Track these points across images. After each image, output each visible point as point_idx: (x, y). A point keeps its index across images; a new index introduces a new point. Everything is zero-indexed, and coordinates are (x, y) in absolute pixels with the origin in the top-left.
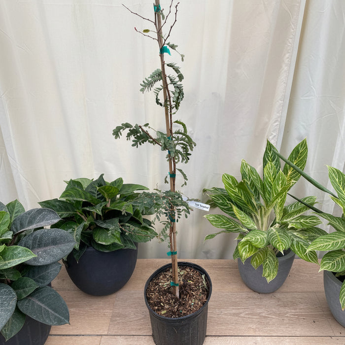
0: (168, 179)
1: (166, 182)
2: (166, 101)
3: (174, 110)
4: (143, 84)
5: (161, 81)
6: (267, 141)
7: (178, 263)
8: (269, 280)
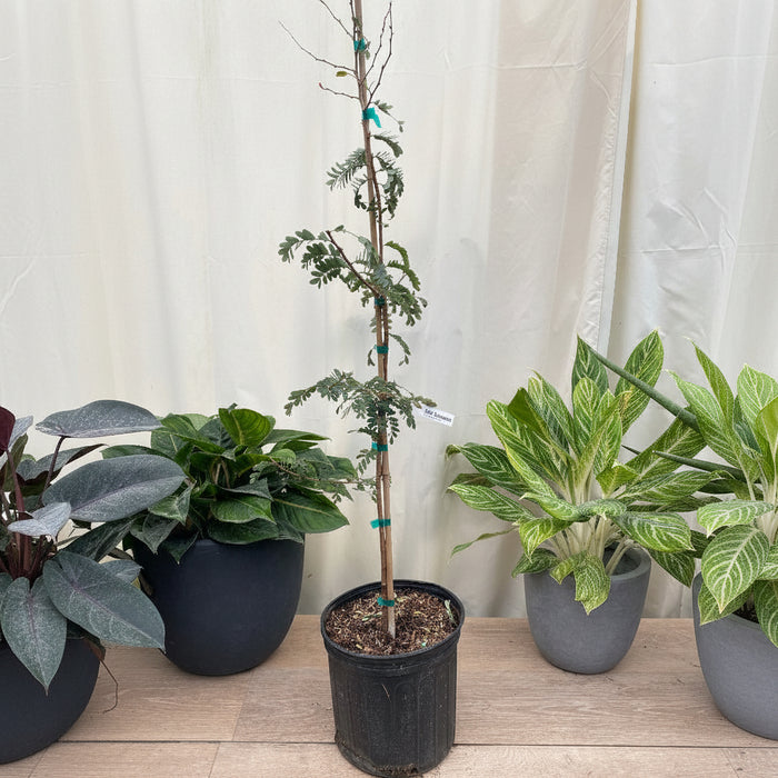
0: (375, 357)
1: (370, 362)
2: (372, 203)
3: (386, 215)
4: (332, 172)
5: (365, 167)
6: (578, 338)
7: (395, 582)
8: (588, 608)
